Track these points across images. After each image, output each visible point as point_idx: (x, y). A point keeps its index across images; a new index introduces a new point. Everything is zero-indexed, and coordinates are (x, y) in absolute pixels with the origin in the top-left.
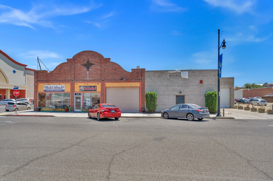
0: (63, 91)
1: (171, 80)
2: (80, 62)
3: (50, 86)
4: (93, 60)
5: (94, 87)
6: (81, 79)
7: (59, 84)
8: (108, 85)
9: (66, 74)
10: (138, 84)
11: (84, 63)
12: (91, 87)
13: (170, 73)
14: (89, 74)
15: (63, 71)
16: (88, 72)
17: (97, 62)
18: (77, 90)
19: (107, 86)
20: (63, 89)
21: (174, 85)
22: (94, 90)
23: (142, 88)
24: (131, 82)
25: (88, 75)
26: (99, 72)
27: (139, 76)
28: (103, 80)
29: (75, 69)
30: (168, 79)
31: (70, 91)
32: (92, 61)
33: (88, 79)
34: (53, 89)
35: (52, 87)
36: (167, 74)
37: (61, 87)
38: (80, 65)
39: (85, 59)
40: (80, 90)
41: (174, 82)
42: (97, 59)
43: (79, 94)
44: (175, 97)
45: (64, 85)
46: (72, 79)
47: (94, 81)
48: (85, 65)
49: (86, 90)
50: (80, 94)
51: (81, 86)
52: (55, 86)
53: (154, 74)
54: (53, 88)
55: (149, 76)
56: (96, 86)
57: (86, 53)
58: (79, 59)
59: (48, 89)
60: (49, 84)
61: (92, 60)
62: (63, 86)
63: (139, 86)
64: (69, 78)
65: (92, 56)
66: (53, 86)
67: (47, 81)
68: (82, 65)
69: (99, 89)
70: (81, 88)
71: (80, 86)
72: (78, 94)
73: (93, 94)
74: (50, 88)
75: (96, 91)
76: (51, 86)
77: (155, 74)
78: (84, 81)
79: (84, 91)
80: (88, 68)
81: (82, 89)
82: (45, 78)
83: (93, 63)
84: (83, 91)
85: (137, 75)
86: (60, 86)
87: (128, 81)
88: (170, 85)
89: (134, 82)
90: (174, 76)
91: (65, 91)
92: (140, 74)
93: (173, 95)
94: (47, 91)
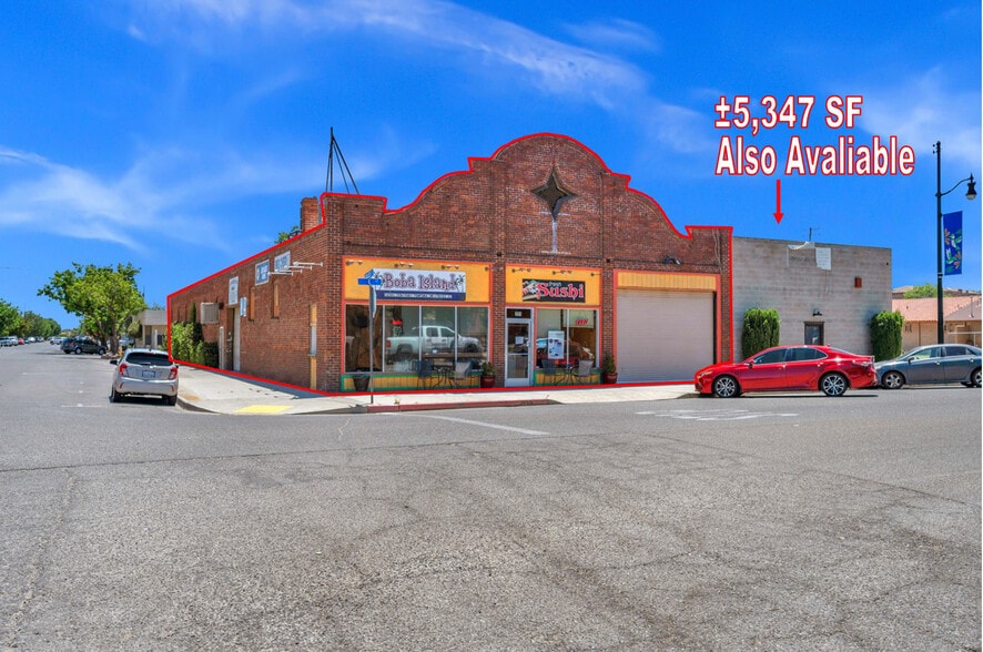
0: (460, 297)
1: (793, 271)
2: (526, 182)
3: (403, 275)
4: (573, 176)
5: (576, 284)
6: (531, 248)
7: (443, 268)
8: (625, 278)
9: (472, 226)
10: (710, 282)
11: (540, 184)
12: (565, 284)
13: (791, 251)
14: (558, 230)
15: (455, 209)
16: (554, 225)
17: (585, 188)
18: (514, 295)
19: (620, 284)
20: (461, 288)
21: (800, 290)
22: (578, 300)
23: (721, 302)
24: (691, 271)
25: (555, 235)
26: (594, 228)
27: (712, 254)
28: (608, 261)
29: (507, 204)
30: (786, 269)
31: (485, 298)
32: (567, 181)
33: (555, 251)
34: (416, 289)
35: (411, 278)
36: (785, 252)
37: (448, 279)
38: (526, 190)
39: (542, 167)
40: (524, 295)
41: (801, 279)
42: (585, 176)
43: (520, 314)
44: (803, 327)
45: (463, 274)
46: (500, 247)
47: (577, 260)
48: (540, 193)
49: (548, 298)
50: (526, 314)
51: (529, 281)
52: (426, 274)
53: (754, 251)
54: (417, 282)
55: (741, 256)
56: (583, 283)
58: (520, 165)
59: (394, 289)
60: (396, 266)
61: (568, 177)
62: (458, 274)
63: (714, 288)
64: (483, 244)
65: (569, 160)
66: (415, 273)
67: (391, 251)
68: (532, 191)
69: (593, 295)
70: (530, 286)
71: (526, 281)
72: (517, 314)
73: (573, 314)
74: (402, 282)
75: (583, 300)
76: (408, 273)
77: (757, 249)
78: (543, 259)
79: (542, 299)
80: (553, 208)
81: (533, 291)
82: (377, 234)
83: (573, 190)
84: (535, 299)
85: (707, 248)
86: (445, 275)
87: (686, 267)
88: (792, 290)
89: (698, 272)
90: (800, 260)
91: (467, 300)
92: (717, 245)
93: (799, 321)
94: (386, 295)
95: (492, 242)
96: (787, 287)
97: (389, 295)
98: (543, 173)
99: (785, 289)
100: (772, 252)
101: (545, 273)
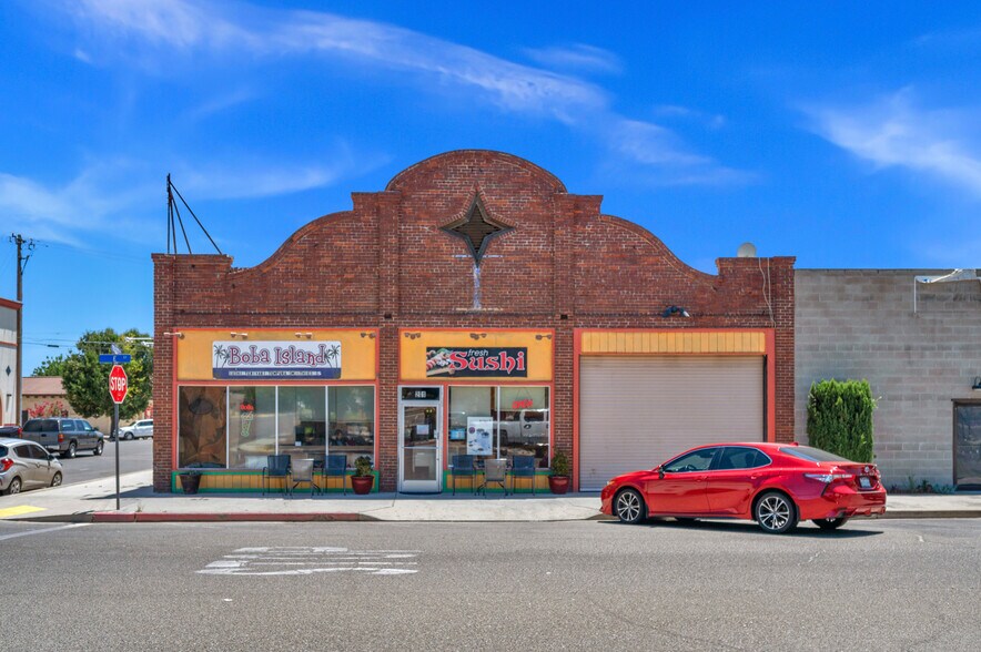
0: (333, 373)
1: (928, 317)
2: (431, 215)
3: (253, 348)
4: (507, 202)
5: (513, 352)
6: (441, 306)
7: (309, 337)
8: (592, 341)
9: (349, 281)
10: (755, 341)
11: (454, 217)
12: (493, 351)
13: (921, 286)
14: (483, 278)
15: (327, 261)
16: (476, 272)
17: (527, 218)
18: (414, 367)
19: (586, 348)
20: (334, 363)
21: (943, 348)
22: (515, 373)
23: (776, 369)
24: (717, 326)
25: (477, 285)
26: (542, 272)
27: (759, 298)
28: (564, 317)
29: (400, 249)
30: (911, 315)
31: (371, 375)
32: (499, 210)
33: (477, 307)
34: (272, 365)
35: (265, 352)
36: (909, 289)
37: (316, 351)
38: (433, 228)
39: (458, 194)
40: (429, 369)
41: (943, 330)
42: (527, 199)
43: (423, 394)
44: (949, 407)
45: (337, 344)
46: (389, 307)
47: (512, 319)
48: (457, 231)
49: (467, 372)
50: (432, 394)
51: (437, 349)
52: (285, 345)
53: (841, 290)
54: (273, 356)
55: (815, 298)
56: (525, 350)
57: (465, 166)
58: (423, 194)
59: (242, 365)
60: (245, 338)
61: (498, 204)
62: (329, 345)
63: (762, 350)
64: (369, 303)
65: (501, 181)
66: (270, 346)
67: (236, 319)
68: (444, 228)
69: (540, 363)
70: (438, 357)
71: (432, 350)
72: (418, 394)
73: (507, 394)
74: (252, 357)
75: (524, 374)
76: (261, 345)
77: (849, 287)
78: (454, 320)
79: (457, 374)
80: (477, 250)
81: (443, 363)
82: (218, 299)
83: (508, 221)
84: (447, 374)
85: (748, 289)
86: (312, 347)
87: (704, 320)
88: (924, 348)
89: (732, 327)
90: (943, 299)
91: (343, 377)
92: (767, 284)
93: (942, 398)
94: (231, 373)
95: (379, 301)
96: (915, 344)
97: (235, 373)
98: (458, 202)
99: (908, 348)
100: (882, 290)
101: (462, 338)
